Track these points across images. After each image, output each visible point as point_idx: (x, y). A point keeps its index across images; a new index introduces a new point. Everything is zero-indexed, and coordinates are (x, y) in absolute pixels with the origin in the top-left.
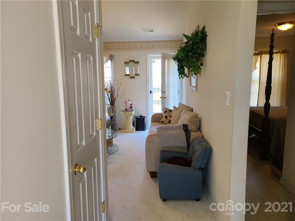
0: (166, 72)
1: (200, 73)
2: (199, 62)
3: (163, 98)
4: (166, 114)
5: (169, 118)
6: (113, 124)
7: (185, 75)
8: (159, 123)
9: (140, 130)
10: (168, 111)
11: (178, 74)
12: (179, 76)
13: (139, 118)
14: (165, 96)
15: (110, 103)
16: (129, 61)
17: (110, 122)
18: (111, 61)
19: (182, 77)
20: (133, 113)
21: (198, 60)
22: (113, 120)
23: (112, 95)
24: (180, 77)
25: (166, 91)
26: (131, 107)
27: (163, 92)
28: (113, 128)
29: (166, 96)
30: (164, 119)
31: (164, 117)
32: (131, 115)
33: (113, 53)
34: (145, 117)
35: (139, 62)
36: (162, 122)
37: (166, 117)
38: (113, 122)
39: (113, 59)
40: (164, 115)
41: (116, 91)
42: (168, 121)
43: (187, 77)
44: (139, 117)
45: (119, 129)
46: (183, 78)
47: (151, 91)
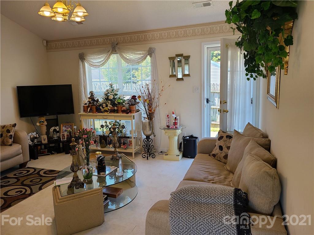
0: (229, 69)
1: (285, 66)
2: (280, 35)
3: (223, 111)
4: (221, 143)
5: (225, 149)
6: (150, 146)
7: (260, 73)
8: (210, 155)
9: (188, 158)
10: (225, 137)
11: (245, 72)
12: (247, 75)
13: (187, 140)
14: (226, 108)
15: (148, 116)
16: (175, 56)
17: (146, 143)
18: (151, 57)
19: (252, 76)
20: (179, 132)
21: (278, 31)
22: (149, 140)
23: (150, 105)
24: (249, 77)
25: (228, 101)
26: (175, 124)
27: (223, 102)
28: (150, 151)
29: (228, 108)
30: (216, 151)
31: (217, 147)
32: (175, 135)
33: (153, 45)
34: (196, 138)
35: (189, 56)
36: (214, 155)
37: (221, 148)
38: (150, 143)
39: (153, 54)
40: (218, 143)
41: (156, 100)
42: (223, 155)
43: (264, 77)
44: (188, 138)
45: (161, 152)
46: (255, 79)
47: (207, 99)
